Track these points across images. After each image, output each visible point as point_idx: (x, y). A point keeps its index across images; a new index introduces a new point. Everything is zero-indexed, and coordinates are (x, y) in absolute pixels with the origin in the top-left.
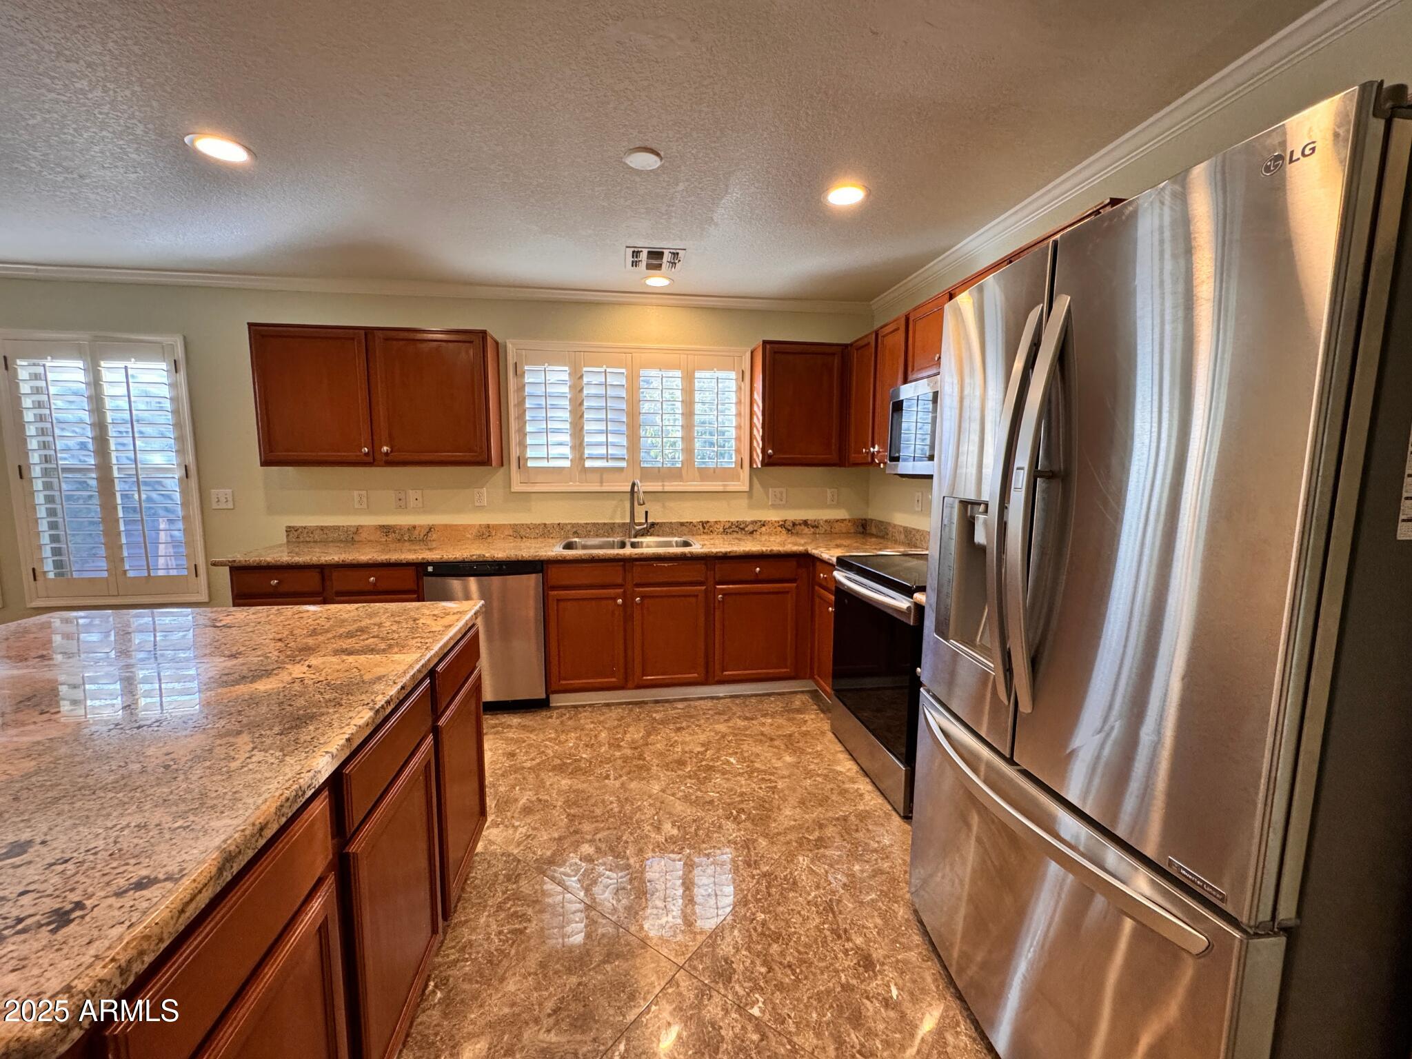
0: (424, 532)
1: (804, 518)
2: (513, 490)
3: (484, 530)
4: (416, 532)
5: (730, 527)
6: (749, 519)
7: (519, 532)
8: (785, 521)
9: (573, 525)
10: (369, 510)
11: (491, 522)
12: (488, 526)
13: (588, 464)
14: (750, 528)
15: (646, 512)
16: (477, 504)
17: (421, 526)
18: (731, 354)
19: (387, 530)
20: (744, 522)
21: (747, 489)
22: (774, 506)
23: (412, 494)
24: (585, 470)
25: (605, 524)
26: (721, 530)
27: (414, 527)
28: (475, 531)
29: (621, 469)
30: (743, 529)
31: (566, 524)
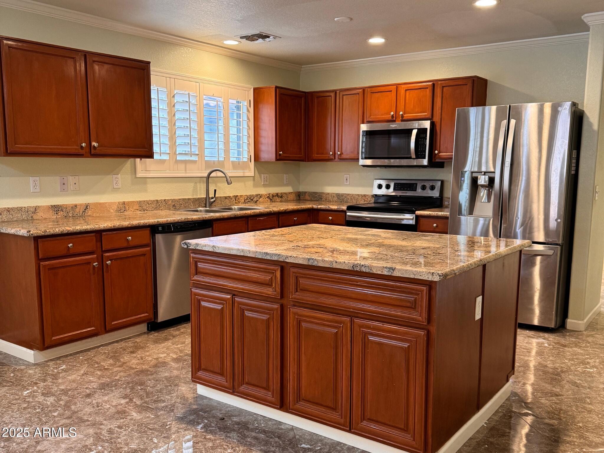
0: (82, 210)
1: (277, 192)
2: (138, 176)
3: (121, 206)
4: (77, 210)
5: (247, 199)
6: (254, 194)
7: (143, 206)
8: (269, 194)
9: (173, 200)
10: (42, 193)
11: (126, 200)
12: (124, 203)
13: (179, 158)
14: (255, 199)
15: (215, 190)
16: (115, 187)
17: (81, 205)
18: (245, 89)
19: (56, 209)
20: (253, 195)
21: (253, 175)
22: (265, 186)
23: (71, 180)
24: (177, 162)
25: (189, 199)
26: (243, 201)
27: (76, 206)
28: (115, 207)
29: (194, 162)
30: (252, 200)
31: (169, 200)
